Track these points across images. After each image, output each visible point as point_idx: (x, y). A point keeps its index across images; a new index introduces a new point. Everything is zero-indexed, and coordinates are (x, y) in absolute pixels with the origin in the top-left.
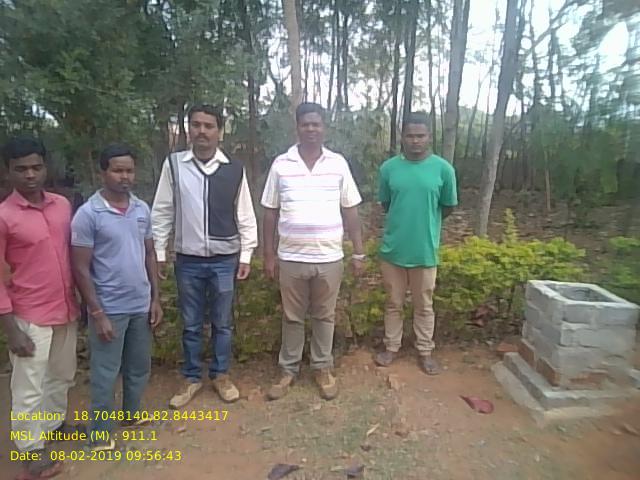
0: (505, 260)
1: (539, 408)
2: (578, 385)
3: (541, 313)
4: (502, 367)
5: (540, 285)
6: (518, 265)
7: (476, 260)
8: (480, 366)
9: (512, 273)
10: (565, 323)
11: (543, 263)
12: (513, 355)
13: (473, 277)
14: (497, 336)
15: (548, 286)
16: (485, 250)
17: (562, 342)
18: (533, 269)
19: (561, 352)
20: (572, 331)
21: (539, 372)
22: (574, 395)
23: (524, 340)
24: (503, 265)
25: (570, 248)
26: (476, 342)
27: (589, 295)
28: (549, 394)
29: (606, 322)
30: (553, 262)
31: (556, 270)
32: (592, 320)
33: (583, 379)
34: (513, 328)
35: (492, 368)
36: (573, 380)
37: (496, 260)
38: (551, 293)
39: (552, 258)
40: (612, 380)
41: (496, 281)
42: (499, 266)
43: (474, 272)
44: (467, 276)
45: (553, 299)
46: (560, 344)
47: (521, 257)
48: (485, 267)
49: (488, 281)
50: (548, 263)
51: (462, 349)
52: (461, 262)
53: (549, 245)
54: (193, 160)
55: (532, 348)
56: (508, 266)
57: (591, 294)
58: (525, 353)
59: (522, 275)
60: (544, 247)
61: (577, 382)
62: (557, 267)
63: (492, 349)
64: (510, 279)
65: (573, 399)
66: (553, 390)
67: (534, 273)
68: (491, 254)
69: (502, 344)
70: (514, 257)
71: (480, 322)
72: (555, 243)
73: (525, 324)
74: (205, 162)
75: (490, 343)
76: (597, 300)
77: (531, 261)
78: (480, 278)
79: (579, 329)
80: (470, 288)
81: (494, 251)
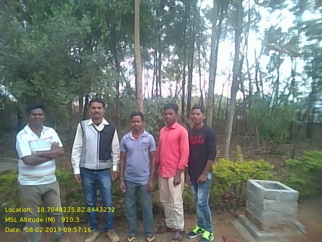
0: (237, 170)
1: (255, 241)
2: (272, 230)
3: (254, 195)
4: (237, 222)
5: (254, 182)
6: (243, 172)
7: (224, 170)
8: (227, 222)
9: (241, 176)
10: (265, 200)
11: (255, 171)
12: (242, 216)
13: (223, 178)
14: (235, 207)
15: (257, 182)
16: (228, 165)
17: (264, 209)
18: (250, 174)
19: (264, 214)
20: (268, 203)
21: (254, 224)
22: (271, 235)
23: (247, 209)
24: (237, 172)
25: (267, 164)
26: (225, 210)
27: (276, 186)
28: (259, 234)
29: (284, 199)
30: (259, 171)
31: (261, 175)
32: (278, 198)
33: (275, 227)
34: (242, 203)
35: (233, 223)
36: (271, 228)
37: (233, 170)
38: (258, 186)
39: (258, 169)
40: (288, 227)
41: (234, 180)
42: (235, 173)
43: (223, 176)
44: (220, 178)
45: (259, 189)
46: (263, 210)
47: (244, 169)
48: (228, 173)
49: (230, 180)
50: (257, 171)
51: (219, 214)
52: (217, 171)
53: (258, 163)
54: (92, 124)
55: (251, 212)
56: (239, 173)
57: (277, 186)
58: (248, 215)
59: (245, 177)
60: (255, 164)
61: (272, 228)
62: (261, 174)
63: (232, 213)
65: (270, 237)
66: (262, 233)
67: (251, 177)
68: (231, 167)
69: (238, 211)
70: (241, 169)
71: (227, 201)
72: (260, 162)
73: (247, 201)
74: (98, 125)
75: (232, 211)
76: (280, 189)
77: (249, 170)
78: (226, 179)
79: (272, 203)
80: (221, 184)
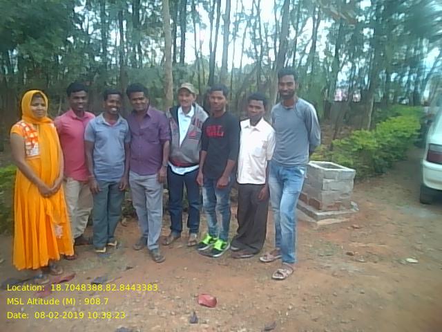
1: (314, 221)
2: (330, 209)
10: (325, 179)
17: (324, 188)
19: (323, 194)
20: (327, 183)
21: (310, 205)
22: (329, 213)
27: (329, 166)
28: (318, 214)
29: (342, 178)
33: (332, 206)
36: (329, 207)
38: (316, 166)
40: (344, 206)
45: (318, 169)
46: (322, 190)
55: (306, 194)
66: (320, 212)
79: (331, 182)
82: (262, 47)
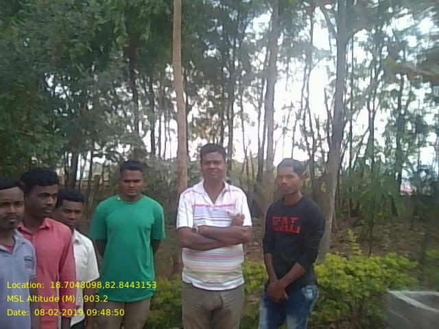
5: (396, 293)
6: (371, 277)
7: (339, 275)
9: (368, 285)
11: (389, 275)
16: (342, 265)
24: (360, 277)
25: (404, 261)
30: (395, 273)
37: (353, 274)
42: (357, 279)
56: (364, 279)
64: (367, 289)
70: (365, 270)
77: (379, 272)
81: (349, 266)
82: (314, 139)
